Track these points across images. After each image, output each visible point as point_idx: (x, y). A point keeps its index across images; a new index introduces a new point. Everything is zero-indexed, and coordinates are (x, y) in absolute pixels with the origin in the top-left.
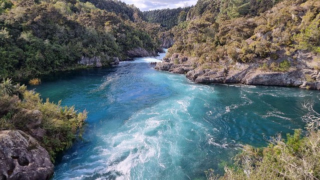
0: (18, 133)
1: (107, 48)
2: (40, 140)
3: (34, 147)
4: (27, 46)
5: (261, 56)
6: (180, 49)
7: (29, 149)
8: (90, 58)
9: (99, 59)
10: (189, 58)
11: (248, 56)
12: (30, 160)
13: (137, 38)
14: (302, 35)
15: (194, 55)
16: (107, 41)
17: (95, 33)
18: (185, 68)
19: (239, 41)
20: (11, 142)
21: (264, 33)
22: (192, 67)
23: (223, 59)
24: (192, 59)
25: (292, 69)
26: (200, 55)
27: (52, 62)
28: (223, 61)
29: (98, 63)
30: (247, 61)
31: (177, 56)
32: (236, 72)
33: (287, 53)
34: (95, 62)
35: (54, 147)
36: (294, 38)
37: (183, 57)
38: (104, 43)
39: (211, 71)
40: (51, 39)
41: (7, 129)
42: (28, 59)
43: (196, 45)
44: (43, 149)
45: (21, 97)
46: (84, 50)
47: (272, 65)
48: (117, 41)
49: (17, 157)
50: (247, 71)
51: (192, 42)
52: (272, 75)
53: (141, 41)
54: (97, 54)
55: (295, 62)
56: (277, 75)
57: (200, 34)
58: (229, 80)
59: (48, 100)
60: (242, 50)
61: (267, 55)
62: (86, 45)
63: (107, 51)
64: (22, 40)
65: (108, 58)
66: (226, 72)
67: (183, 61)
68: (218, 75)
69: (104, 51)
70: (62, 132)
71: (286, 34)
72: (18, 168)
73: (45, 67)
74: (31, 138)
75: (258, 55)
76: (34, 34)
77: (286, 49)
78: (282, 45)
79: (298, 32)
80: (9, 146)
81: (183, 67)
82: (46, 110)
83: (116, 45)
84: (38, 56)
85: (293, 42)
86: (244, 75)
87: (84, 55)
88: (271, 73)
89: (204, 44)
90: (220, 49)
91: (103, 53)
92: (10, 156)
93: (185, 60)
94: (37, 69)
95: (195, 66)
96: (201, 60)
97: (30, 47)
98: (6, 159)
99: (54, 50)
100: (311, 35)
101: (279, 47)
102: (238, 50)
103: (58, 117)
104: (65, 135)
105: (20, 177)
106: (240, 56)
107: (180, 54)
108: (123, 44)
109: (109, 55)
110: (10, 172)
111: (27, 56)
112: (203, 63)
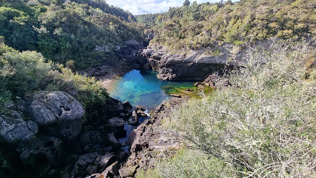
0: (61, 93)
1: (112, 40)
2: (75, 96)
3: (73, 100)
4: (60, 39)
5: (205, 46)
6: (158, 41)
7: (69, 102)
8: (102, 46)
9: (107, 47)
10: (163, 47)
11: (198, 46)
12: (70, 108)
13: (131, 33)
14: (228, 33)
15: (166, 45)
16: (111, 35)
17: (104, 30)
18: (161, 53)
19: (193, 36)
20: (58, 98)
21: (208, 31)
22: (165, 53)
23: (183, 47)
24: (165, 47)
25: (221, 54)
26: (170, 45)
27: (77, 50)
28: (184, 49)
29: (106, 50)
30: (197, 48)
31: (156, 45)
32: (190, 56)
33: (220, 44)
34: (105, 49)
35: (84, 101)
36: (224, 35)
37: (160, 46)
38: (110, 37)
39: (176, 55)
40: (75, 34)
41: (55, 90)
42: (62, 48)
43: (167, 38)
44: (78, 102)
45: (60, 71)
46: (97, 41)
47: (211, 52)
48: (118, 35)
49: (63, 107)
50: (196, 55)
51: (165, 36)
52: (210, 58)
53: (134, 35)
54: (106, 44)
55: (223, 50)
56: (213, 57)
57: (170, 31)
58: (186, 60)
59: (77, 72)
60: (195, 42)
61: (208, 45)
62: (98, 38)
63: (112, 42)
64: (57, 34)
65: (113, 46)
66: (185, 55)
67: (160, 48)
68: (180, 57)
69: (110, 42)
70: (88, 92)
71: (219, 32)
72: (64, 112)
73: (74, 53)
74: (69, 96)
75: (203, 45)
76: (64, 31)
77: (219, 42)
78: (217, 39)
79: (226, 32)
80: (57, 100)
81: (160, 52)
82: (76, 79)
83: (118, 38)
84: (68, 45)
85: (223, 37)
86: (195, 57)
87: (97, 44)
88: (210, 56)
89: (172, 38)
90: (182, 41)
91: (110, 43)
92: (58, 105)
93: (161, 48)
94: (68, 54)
95: (167, 52)
96: (170, 47)
97: (62, 40)
98: (56, 108)
99: (78, 41)
100: (233, 34)
101: (215, 40)
102: (192, 42)
103: (85, 84)
104: (90, 94)
105: (66, 117)
106: (193, 46)
107: (158, 44)
108: (122, 37)
109: (114, 44)
110: (60, 115)
111: (61, 46)
112: (171, 50)
